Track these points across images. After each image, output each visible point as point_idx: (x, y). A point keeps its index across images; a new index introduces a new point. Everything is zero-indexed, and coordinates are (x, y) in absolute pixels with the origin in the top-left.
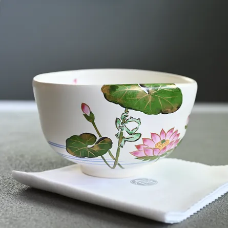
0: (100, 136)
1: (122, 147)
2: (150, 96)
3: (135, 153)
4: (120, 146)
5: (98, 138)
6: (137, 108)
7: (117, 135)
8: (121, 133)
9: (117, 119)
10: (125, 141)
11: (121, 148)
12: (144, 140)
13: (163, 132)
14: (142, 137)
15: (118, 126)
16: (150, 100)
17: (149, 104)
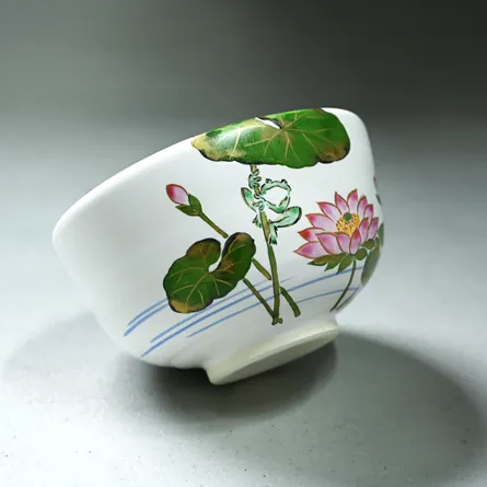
0: (225, 235)
1: (275, 242)
2: (286, 133)
3: (304, 251)
4: (271, 242)
5: (223, 241)
6: (272, 159)
7: (255, 221)
8: (262, 215)
9: (243, 189)
10: (276, 228)
11: (273, 246)
12: (311, 217)
13: (338, 198)
14: (304, 213)
15: (251, 203)
16: (289, 141)
17: (289, 148)
